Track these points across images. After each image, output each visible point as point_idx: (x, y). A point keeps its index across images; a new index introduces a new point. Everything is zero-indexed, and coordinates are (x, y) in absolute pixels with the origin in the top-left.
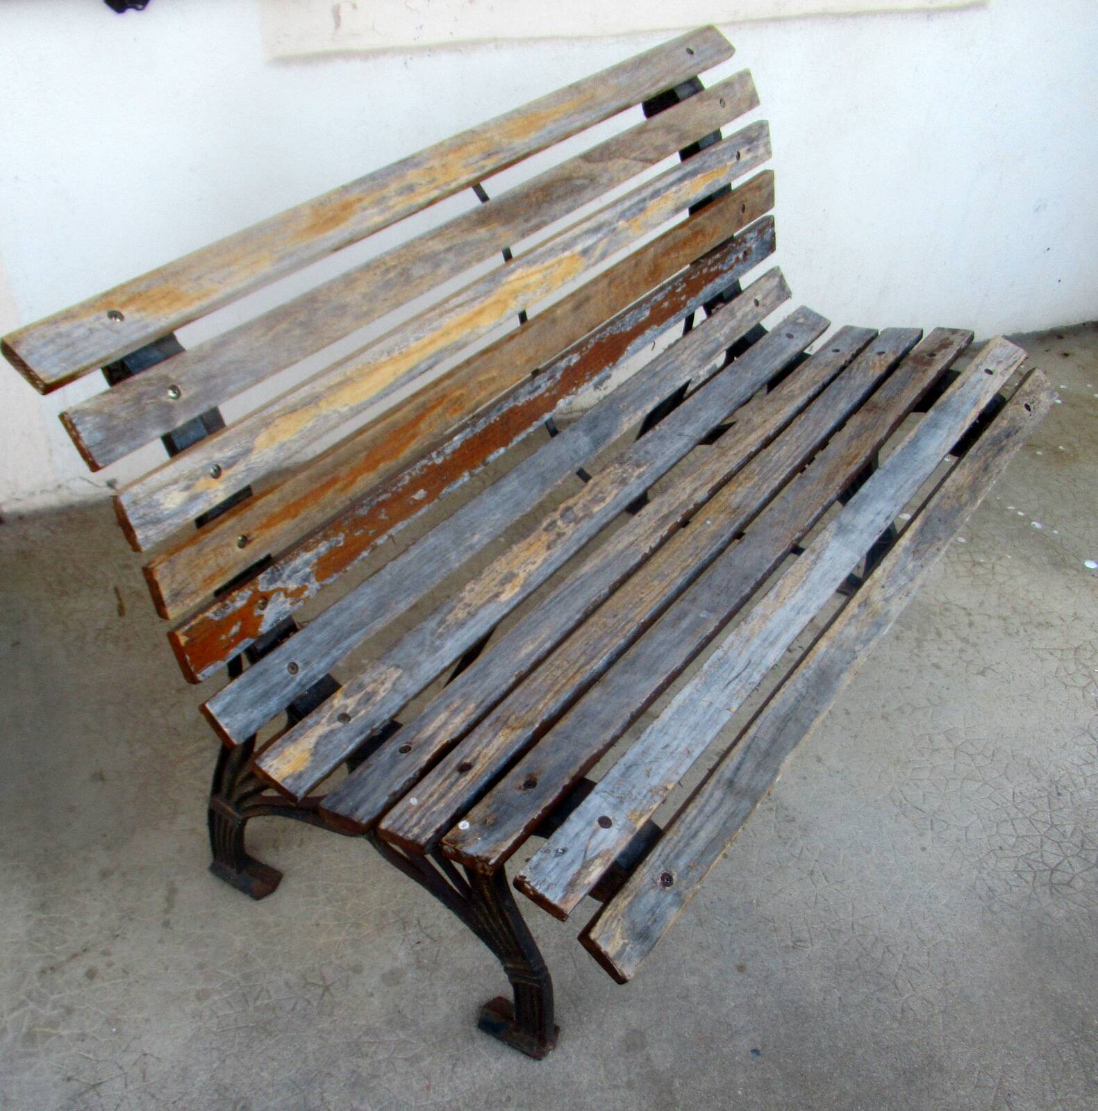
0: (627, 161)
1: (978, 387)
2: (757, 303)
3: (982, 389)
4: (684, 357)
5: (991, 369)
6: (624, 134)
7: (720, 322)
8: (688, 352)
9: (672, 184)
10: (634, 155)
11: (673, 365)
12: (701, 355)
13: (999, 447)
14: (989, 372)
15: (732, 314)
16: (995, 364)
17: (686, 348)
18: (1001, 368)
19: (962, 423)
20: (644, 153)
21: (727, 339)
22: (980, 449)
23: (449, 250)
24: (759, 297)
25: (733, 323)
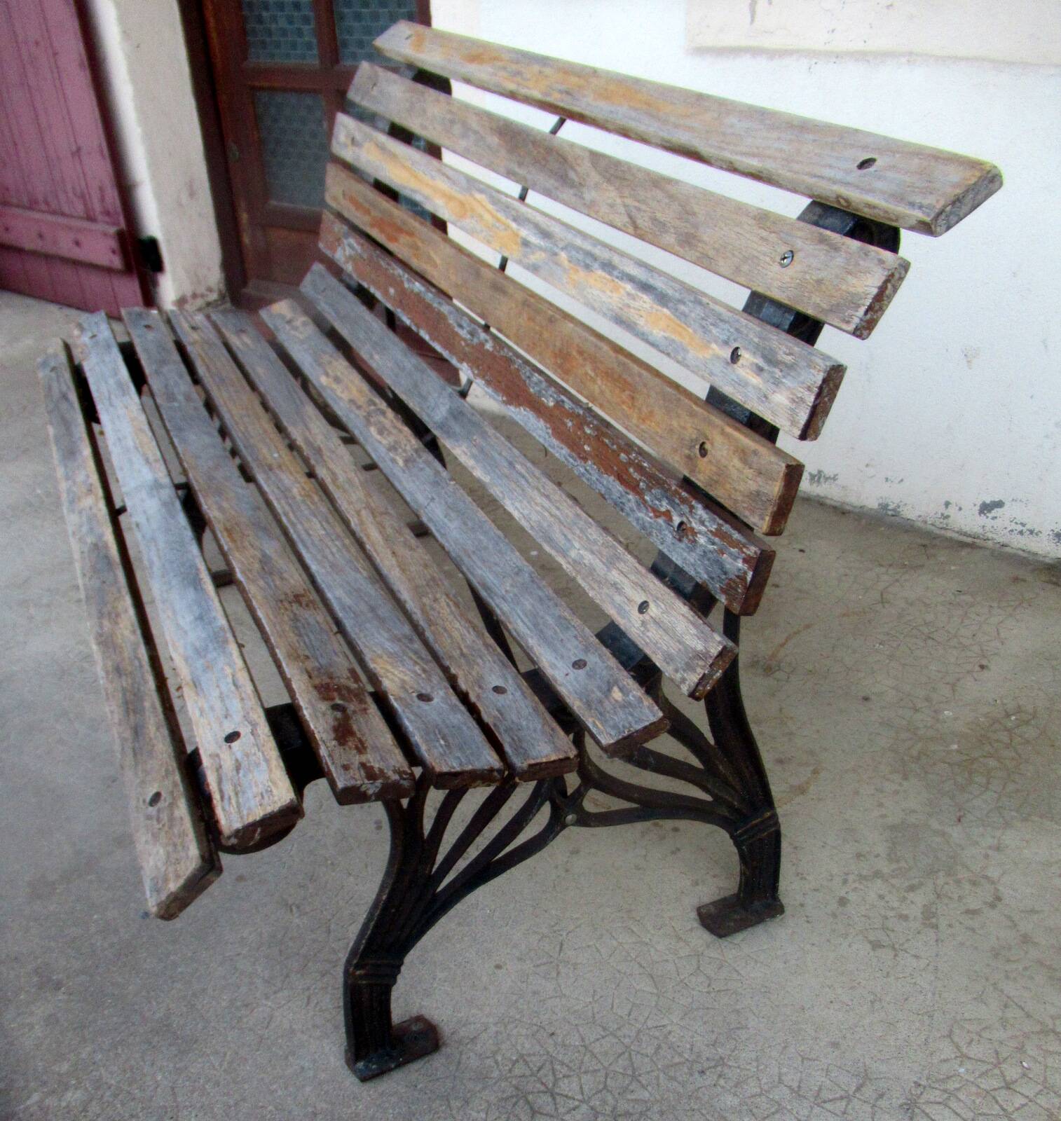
0: (619, 201)
1: (218, 705)
2: (643, 607)
3: (212, 708)
4: (539, 499)
5: (235, 745)
6: (640, 169)
7: (595, 542)
8: (546, 503)
9: (631, 279)
10: (629, 201)
11: (526, 485)
12: (545, 525)
13: (131, 705)
14: (232, 737)
15: (611, 562)
16: (239, 755)
17: (547, 497)
18: (228, 764)
19: (181, 650)
20: (639, 209)
21: (576, 563)
22: (141, 666)
23: (476, 132)
24: (653, 610)
25: (599, 566)
